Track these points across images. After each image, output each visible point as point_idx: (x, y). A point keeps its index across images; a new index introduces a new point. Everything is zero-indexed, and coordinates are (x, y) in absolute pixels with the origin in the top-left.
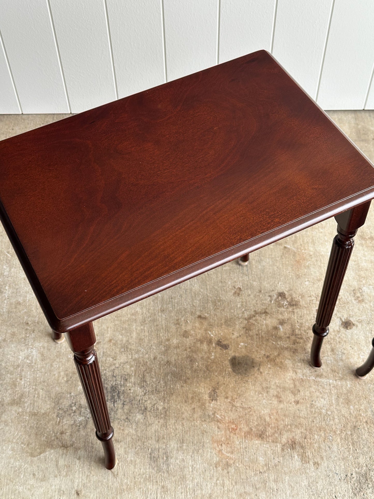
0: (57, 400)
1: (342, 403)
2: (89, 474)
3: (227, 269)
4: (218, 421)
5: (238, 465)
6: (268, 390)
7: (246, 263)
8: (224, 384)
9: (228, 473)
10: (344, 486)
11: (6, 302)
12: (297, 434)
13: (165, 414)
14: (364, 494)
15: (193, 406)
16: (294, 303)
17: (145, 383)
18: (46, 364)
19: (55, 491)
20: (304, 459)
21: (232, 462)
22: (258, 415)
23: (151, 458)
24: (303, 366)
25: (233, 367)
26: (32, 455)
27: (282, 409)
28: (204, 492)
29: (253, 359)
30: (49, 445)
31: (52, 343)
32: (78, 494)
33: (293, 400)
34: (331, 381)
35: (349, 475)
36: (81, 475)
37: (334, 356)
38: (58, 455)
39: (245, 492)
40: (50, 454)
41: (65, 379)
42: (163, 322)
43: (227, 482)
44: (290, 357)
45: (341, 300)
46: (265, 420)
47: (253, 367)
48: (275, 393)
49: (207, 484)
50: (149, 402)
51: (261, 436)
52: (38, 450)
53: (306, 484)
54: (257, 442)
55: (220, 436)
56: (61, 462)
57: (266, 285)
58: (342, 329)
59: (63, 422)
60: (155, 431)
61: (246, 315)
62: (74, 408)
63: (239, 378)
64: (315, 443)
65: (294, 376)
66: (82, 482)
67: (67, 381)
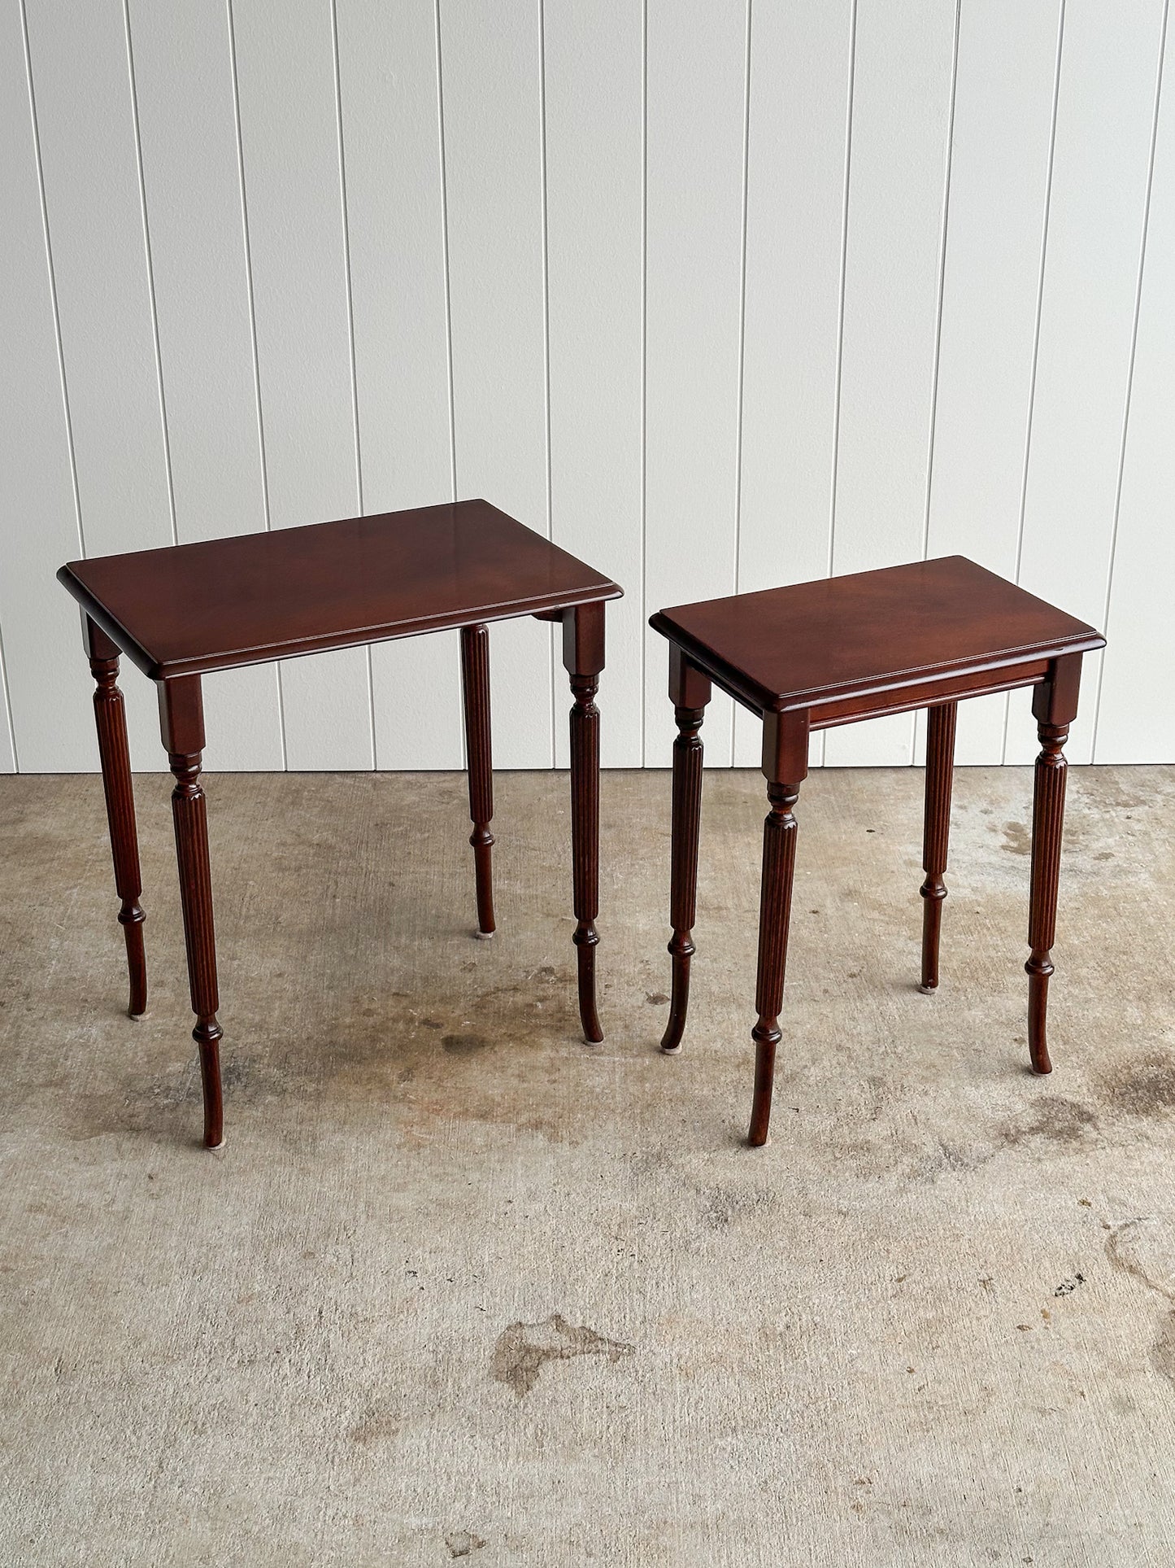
0: (128, 1082)
1: (631, 1081)
2: (173, 1157)
3: (454, 944)
4: (410, 1102)
5: (437, 1146)
6: (504, 1069)
7: (490, 935)
8: (428, 1064)
9: (419, 1154)
10: (618, 1166)
11: (49, 977)
12: (548, 1114)
13: (319, 1096)
14: (651, 1174)
15: (369, 1087)
16: (568, 978)
17: (286, 1065)
18: (113, 1045)
19: (111, 1176)
20: (554, 1138)
21: (427, 1143)
22: (483, 1095)
23: (285, 1141)
24: (570, 1044)
25: (446, 1046)
26: (75, 1138)
27: (524, 1089)
28: (372, 1174)
29: (484, 1038)
30: (108, 1127)
31: (128, 1022)
32: (151, 1178)
33: (546, 1079)
34: (617, 1059)
35: (630, 1154)
36: (159, 1159)
37: (627, 1033)
38: (122, 1138)
39: (444, 1173)
40: (106, 1138)
41: (145, 1060)
42: (330, 1000)
43: (414, 1163)
44: (549, 1035)
45: (652, 974)
46: (493, 1100)
47: (483, 1046)
48: (517, 1072)
49: (379, 1166)
50: (291, 1084)
51: (483, 1116)
52: (87, 1134)
53: (553, 1164)
54: (475, 1122)
55: (411, 1118)
56: (126, 1145)
57: (521, 960)
58: (647, 1005)
59: (134, 1105)
60: (298, 1113)
61: (480, 992)
62: (157, 1091)
63: (455, 1058)
64: (577, 1122)
65: (553, 1055)
66: (159, 1166)
67: (148, 1062)
